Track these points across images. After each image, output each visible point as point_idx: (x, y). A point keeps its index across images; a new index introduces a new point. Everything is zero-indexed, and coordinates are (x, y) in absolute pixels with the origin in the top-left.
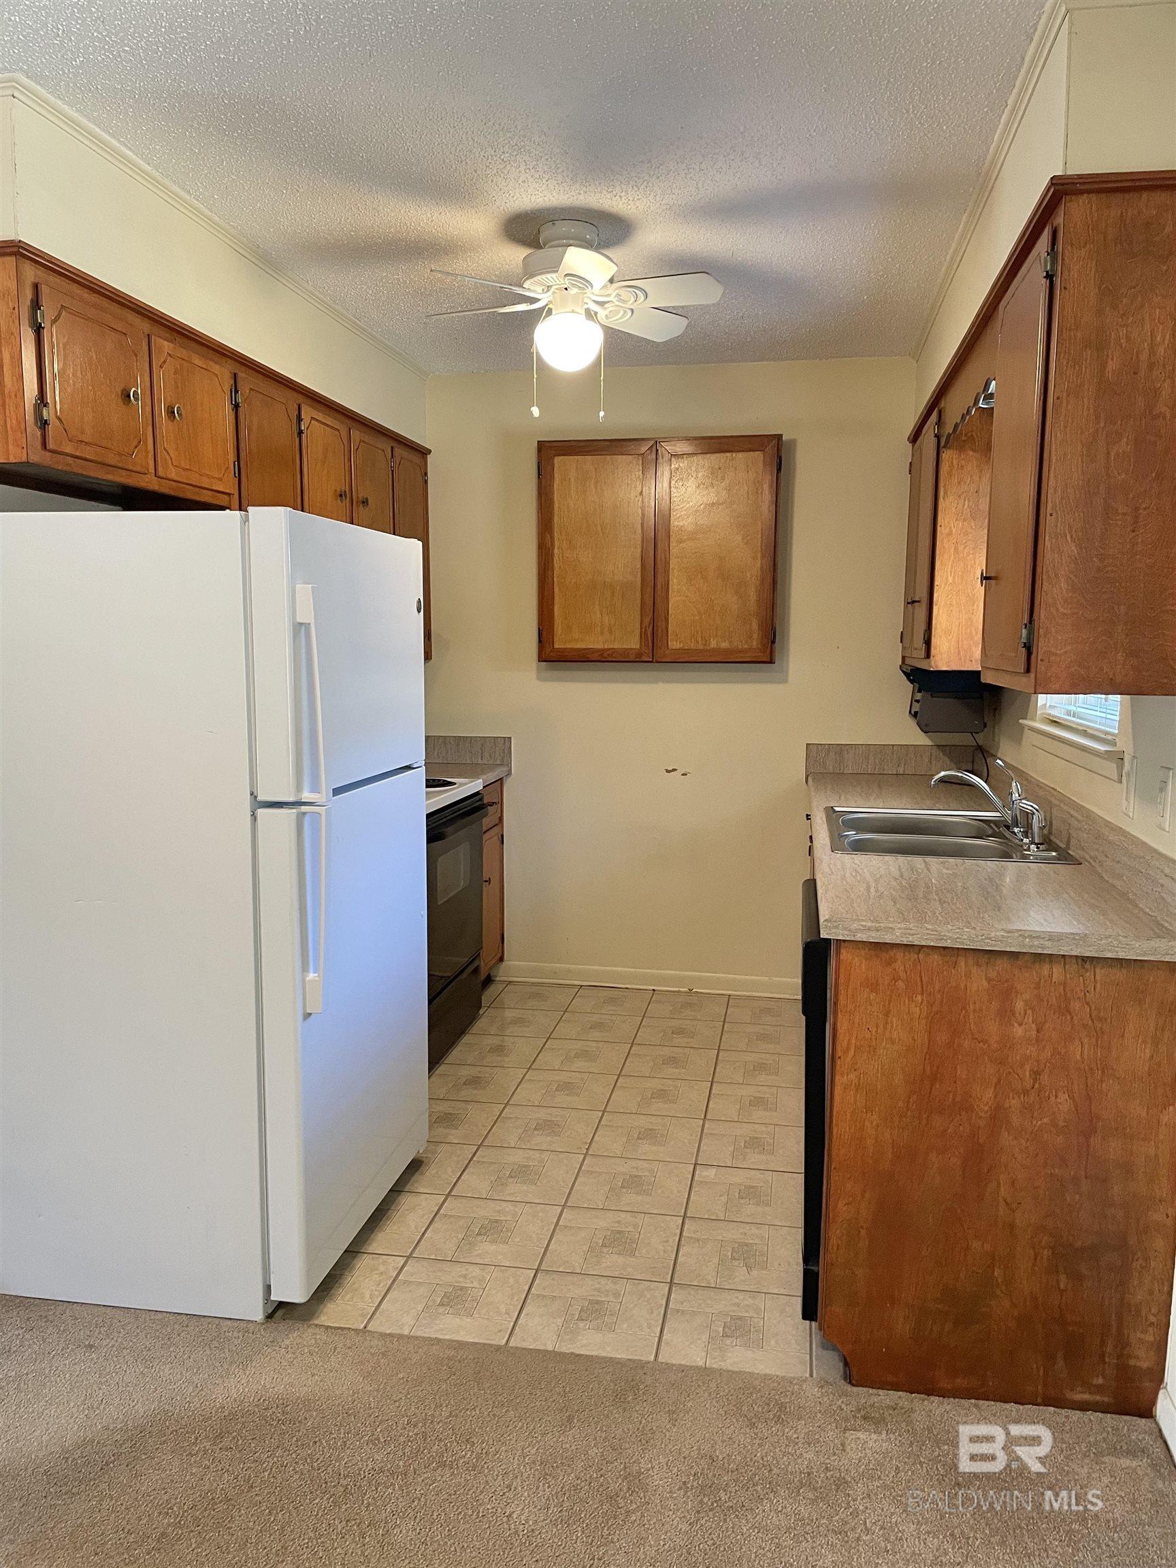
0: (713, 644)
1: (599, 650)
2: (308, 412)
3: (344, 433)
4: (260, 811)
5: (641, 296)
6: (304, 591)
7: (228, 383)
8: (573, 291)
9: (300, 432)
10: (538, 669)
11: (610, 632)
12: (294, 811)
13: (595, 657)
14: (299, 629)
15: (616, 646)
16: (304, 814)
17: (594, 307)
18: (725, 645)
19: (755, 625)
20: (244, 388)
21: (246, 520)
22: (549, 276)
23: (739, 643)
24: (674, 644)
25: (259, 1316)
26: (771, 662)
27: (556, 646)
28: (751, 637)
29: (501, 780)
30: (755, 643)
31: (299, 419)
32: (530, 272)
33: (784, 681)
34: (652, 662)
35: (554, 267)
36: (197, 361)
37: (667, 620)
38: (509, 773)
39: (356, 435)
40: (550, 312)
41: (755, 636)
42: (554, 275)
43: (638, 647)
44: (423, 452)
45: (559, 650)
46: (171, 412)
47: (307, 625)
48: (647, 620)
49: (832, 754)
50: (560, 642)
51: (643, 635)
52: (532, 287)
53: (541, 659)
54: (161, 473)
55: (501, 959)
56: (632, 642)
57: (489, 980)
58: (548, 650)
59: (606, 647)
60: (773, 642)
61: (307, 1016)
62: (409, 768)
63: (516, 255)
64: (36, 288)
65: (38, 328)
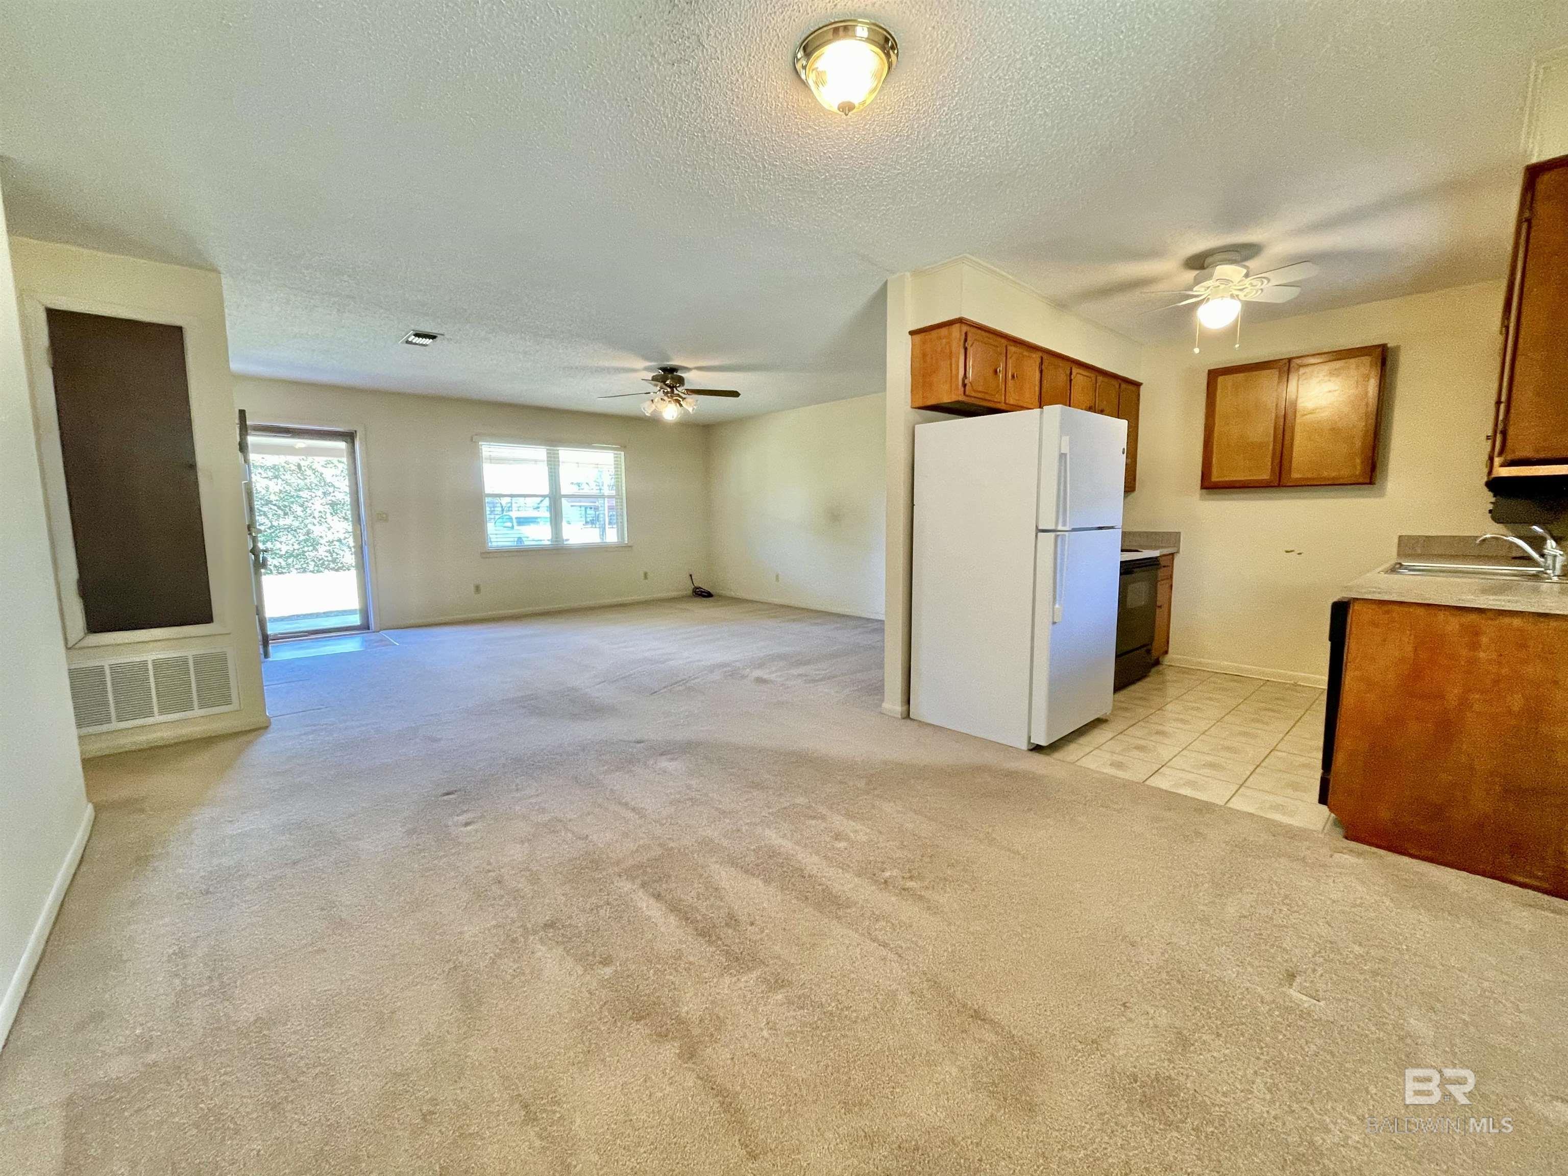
0: (1325, 474)
1: (1241, 481)
2: (1075, 371)
3: (1094, 379)
4: (1040, 534)
5: (1266, 281)
6: (1066, 439)
7: (1039, 360)
8: (1222, 287)
9: (1071, 380)
10: (1201, 495)
11: (1249, 470)
12: (1052, 535)
13: (1237, 485)
14: (1062, 456)
15: (1253, 478)
16: (1058, 535)
17: (1236, 293)
18: (1335, 474)
19: (1358, 461)
20: (1045, 364)
21: (1042, 413)
22: (1208, 282)
23: (1346, 472)
24: (1295, 475)
25: (1024, 746)
26: (1373, 483)
27: (1214, 480)
28: (1355, 469)
29: (1173, 554)
30: (1357, 472)
31: (1071, 373)
32: (1197, 281)
33: (1383, 495)
34: (1278, 487)
35: (1210, 277)
36: (1026, 353)
37: (1291, 462)
38: (1178, 552)
39: (1100, 378)
40: (1208, 299)
41: (1359, 468)
42: (1211, 281)
43: (1269, 478)
44: (1138, 385)
45: (1215, 482)
46: (1013, 376)
47: (1065, 455)
48: (1277, 461)
49: (1421, 542)
50: (1215, 477)
51: (1273, 471)
52: (1199, 290)
53: (1203, 487)
54: (1007, 402)
55: (1166, 652)
56: (1265, 476)
57: (1157, 663)
58: (1208, 482)
59: (1246, 479)
60: (1375, 471)
61: (1054, 623)
62: (1112, 528)
63: (1191, 275)
64: (966, 334)
65: (966, 349)
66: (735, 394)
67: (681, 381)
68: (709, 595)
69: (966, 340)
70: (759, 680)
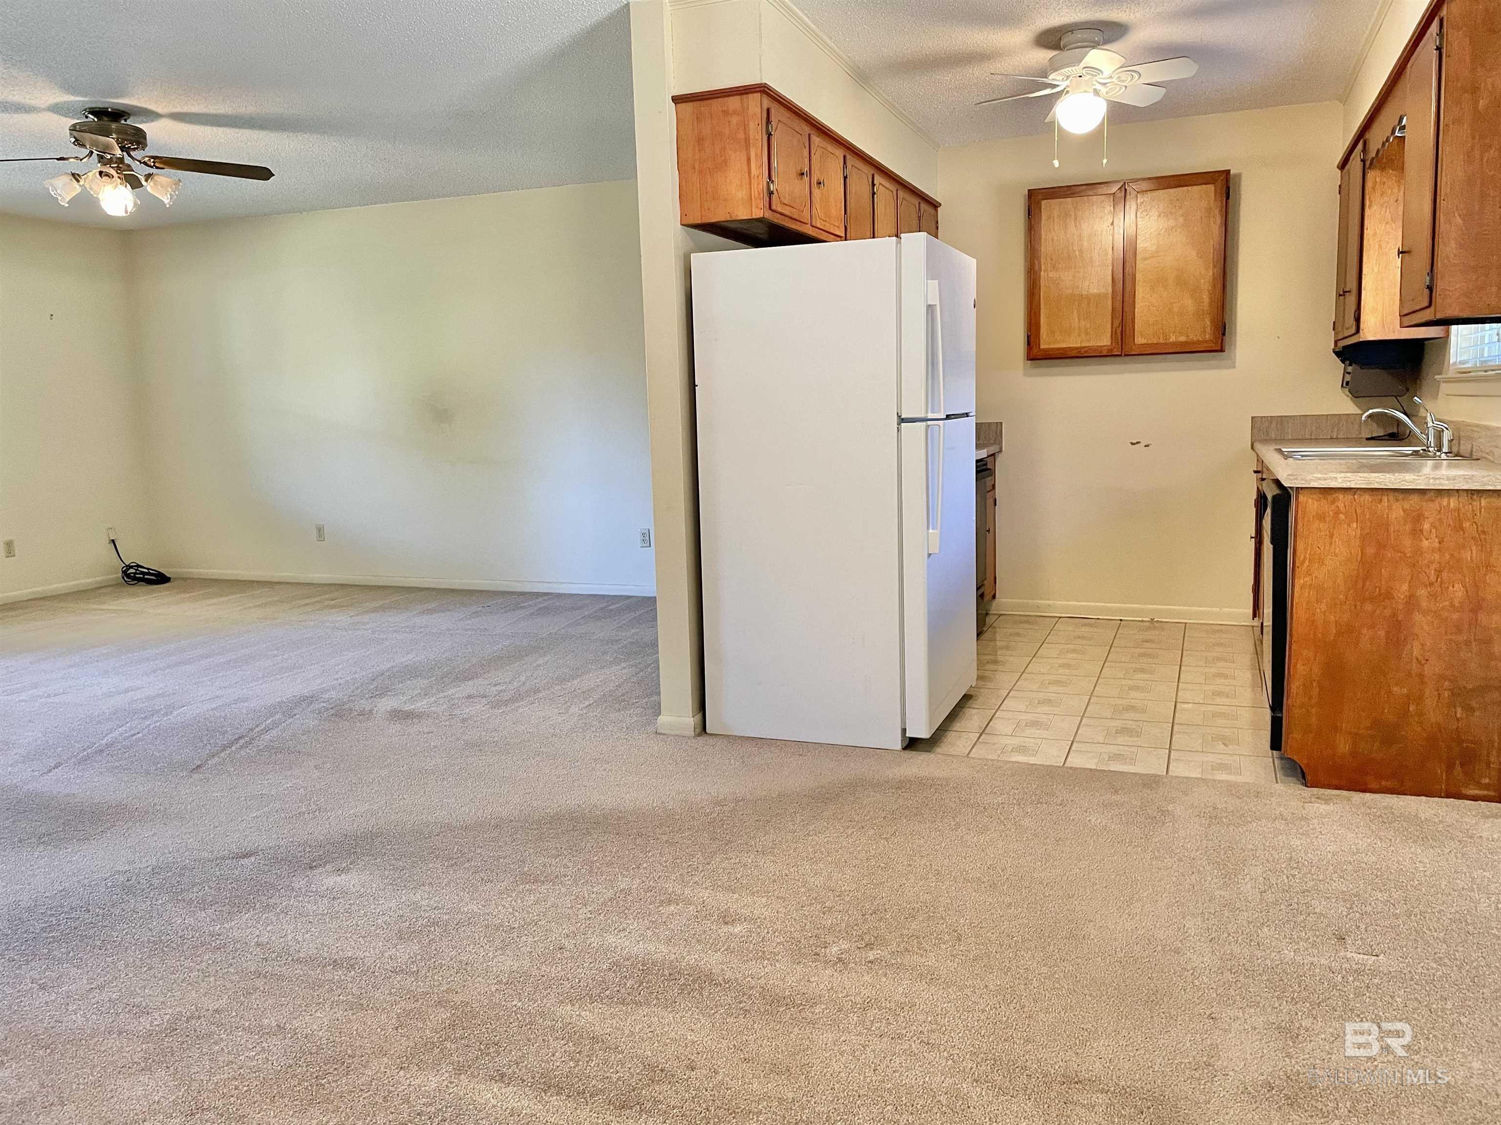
0: (1173, 339)
1: (1078, 348)
2: (878, 179)
3: (895, 193)
4: (901, 425)
5: (1137, 77)
6: (933, 285)
7: (842, 160)
8: (1085, 77)
9: (874, 194)
10: (1025, 368)
11: (1087, 334)
12: (922, 425)
13: (1073, 353)
14: (930, 308)
15: (1091, 344)
16: (929, 426)
17: (1100, 87)
18: (1182, 339)
19: (1208, 323)
20: (849, 165)
21: (899, 242)
22: (1067, 68)
23: (1195, 336)
24: (1139, 340)
25: (898, 746)
26: (1222, 350)
27: (1042, 347)
28: (1204, 332)
29: (993, 455)
30: (1207, 336)
31: (873, 185)
32: (1055, 67)
33: (1234, 366)
34: (1120, 355)
35: (1079, 61)
36: (828, 146)
37: (1134, 322)
38: (1001, 451)
39: (901, 194)
40: (1068, 91)
41: (1208, 330)
42: (1074, 68)
43: (1109, 343)
44: (935, 205)
45: (1044, 350)
46: (819, 183)
47: (934, 307)
48: (1117, 322)
49: (1274, 425)
50: (1046, 342)
51: (1113, 334)
52: (1055, 77)
53: (1028, 358)
54: (813, 223)
55: (995, 596)
56: (1104, 340)
58: (1035, 351)
59: (1083, 345)
60: (1224, 334)
61: (929, 555)
62: (969, 415)
63: (1045, 56)
64: (768, 110)
65: (769, 135)
66: (263, 174)
67: (139, 139)
68: (161, 579)
69: (768, 121)
70: (398, 715)
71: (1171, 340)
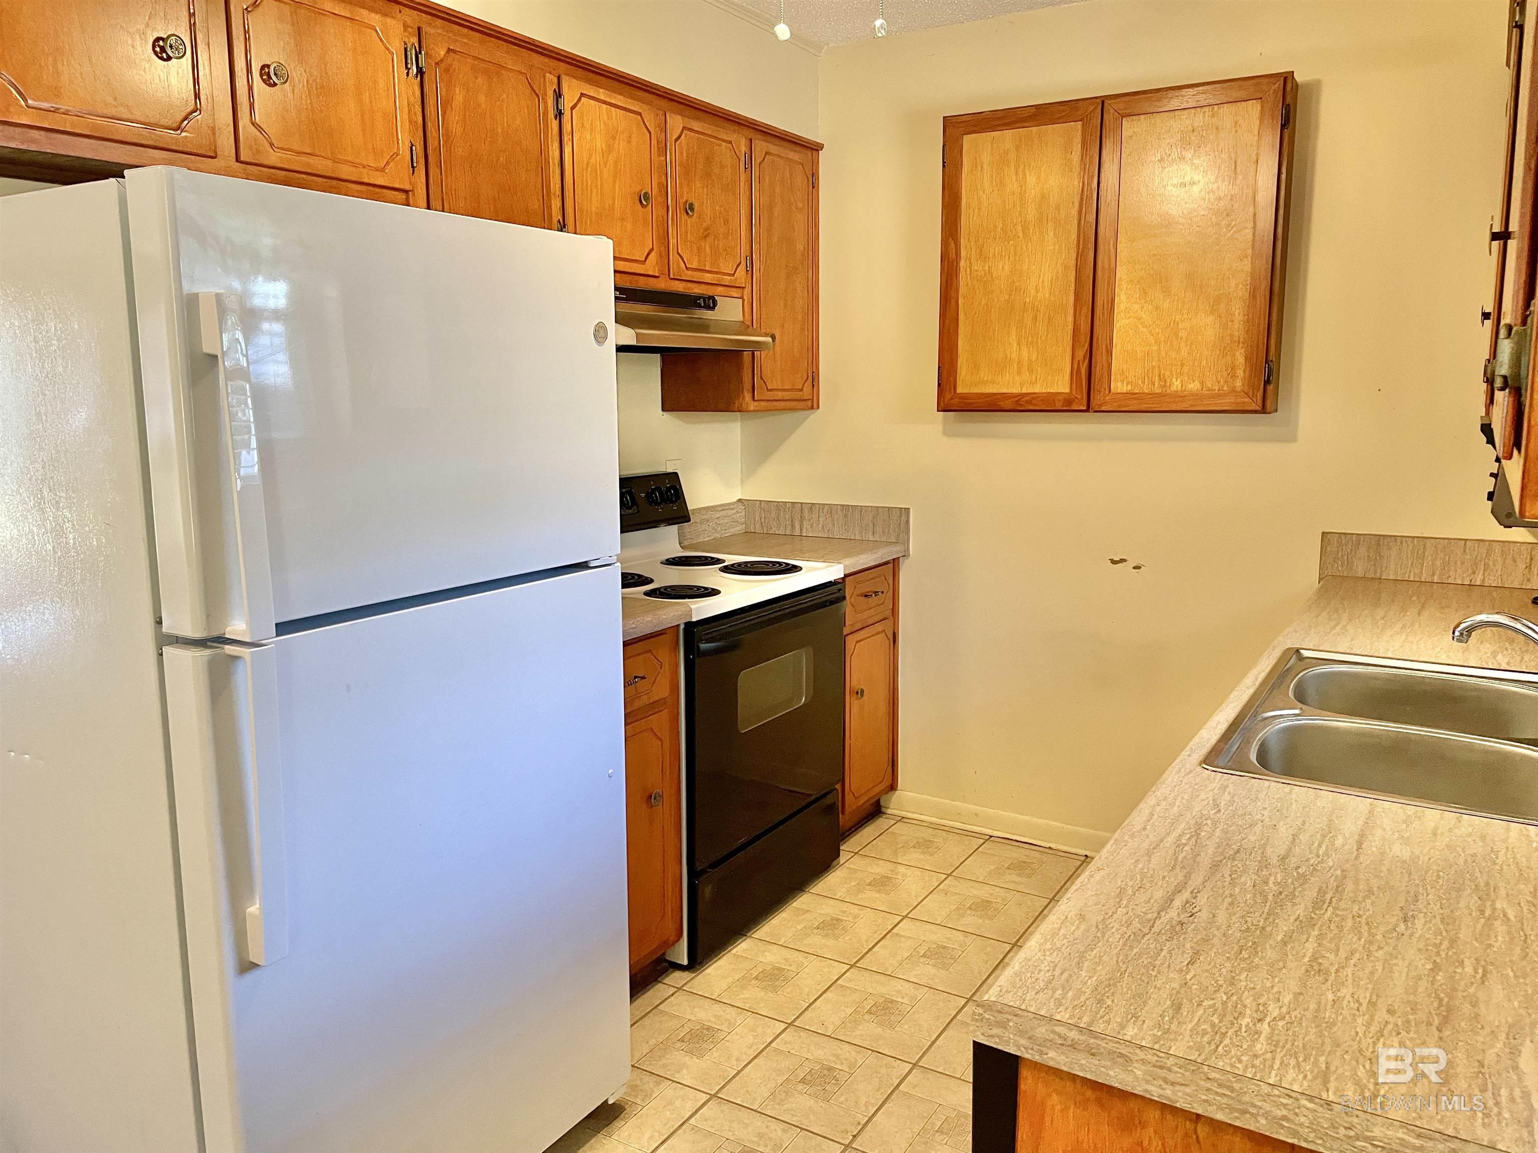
0: (1176, 385)
1: (1013, 396)
2: (574, 87)
3: (650, 117)
7: (399, 40)
9: (559, 113)
11: (1031, 371)
13: (1008, 404)
15: (1038, 389)
18: (1194, 386)
19: (1240, 359)
20: (436, 49)
23: (1215, 383)
24: (1119, 386)
26: (1273, 410)
27: (960, 390)
28: (1234, 376)
29: (895, 562)
30: (1239, 384)
33: (1292, 438)
34: (1087, 411)
37: (1109, 353)
38: (908, 554)
39: (676, 121)
41: (1240, 373)
43: (1067, 390)
44: (814, 148)
45: (964, 397)
46: (265, 74)
48: (1081, 353)
49: (1362, 551)
50: (965, 385)
51: (1074, 374)
53: (944, 407)
54: (246, 156)
55: (893, 787)
56: (1061, 384)
58: (948, 396)
59: (1024, 391)
60: (1269, 381)
62: (583, 566)
71: (1174, 388)
